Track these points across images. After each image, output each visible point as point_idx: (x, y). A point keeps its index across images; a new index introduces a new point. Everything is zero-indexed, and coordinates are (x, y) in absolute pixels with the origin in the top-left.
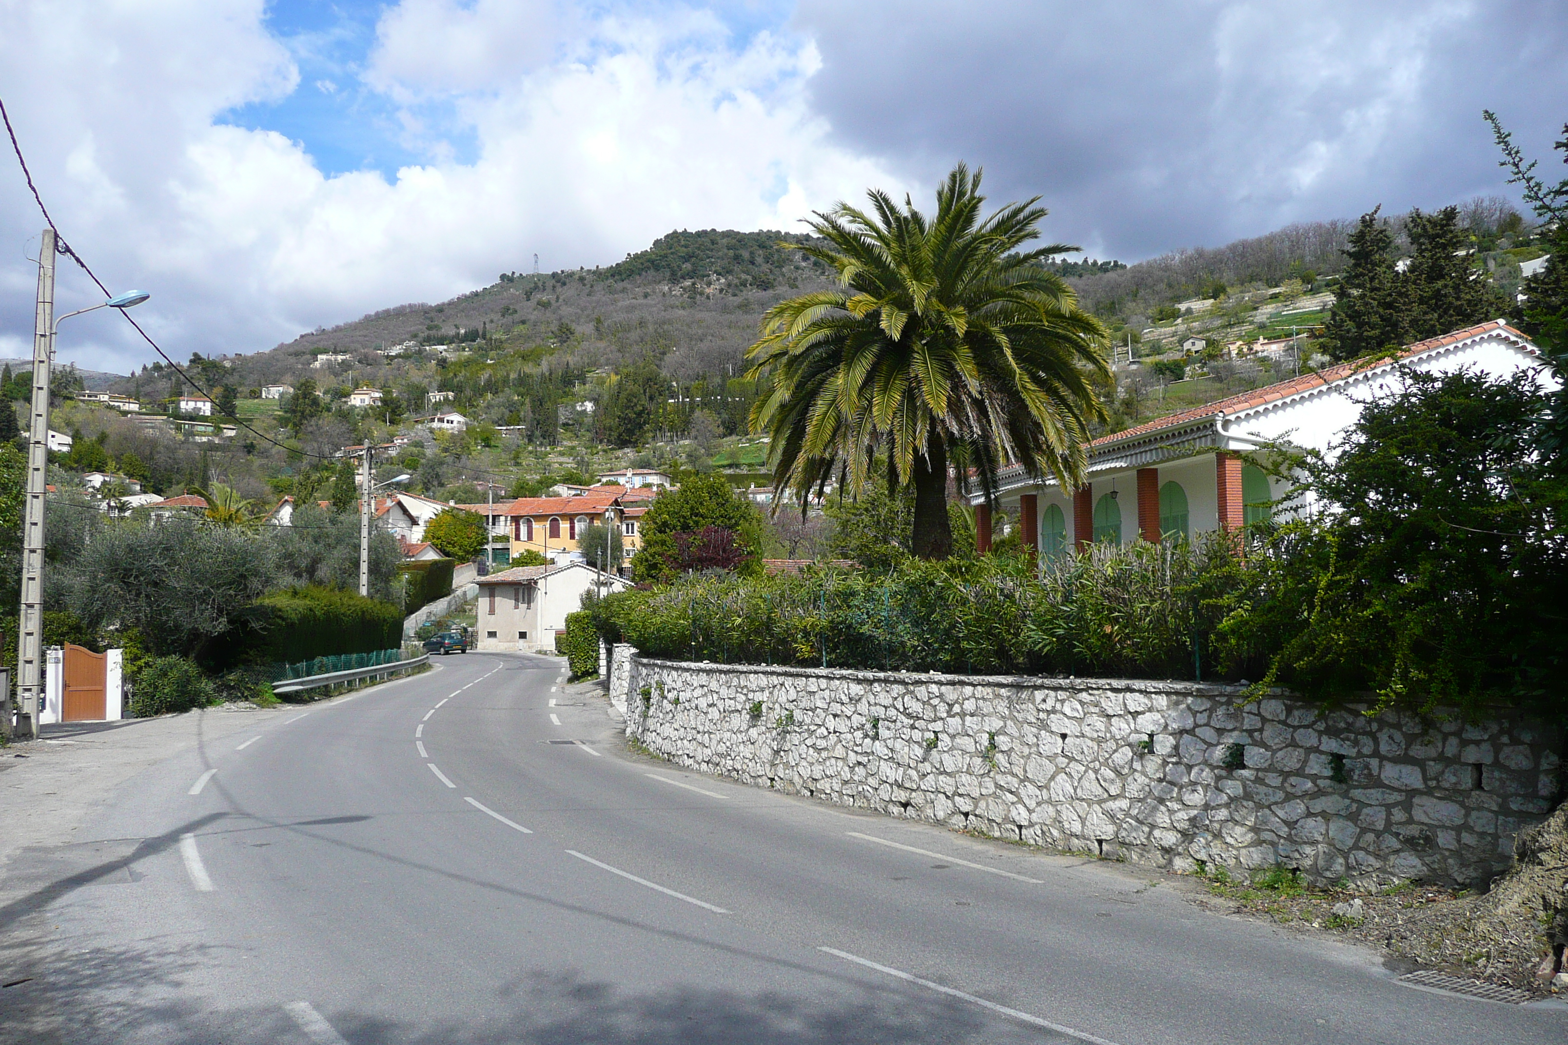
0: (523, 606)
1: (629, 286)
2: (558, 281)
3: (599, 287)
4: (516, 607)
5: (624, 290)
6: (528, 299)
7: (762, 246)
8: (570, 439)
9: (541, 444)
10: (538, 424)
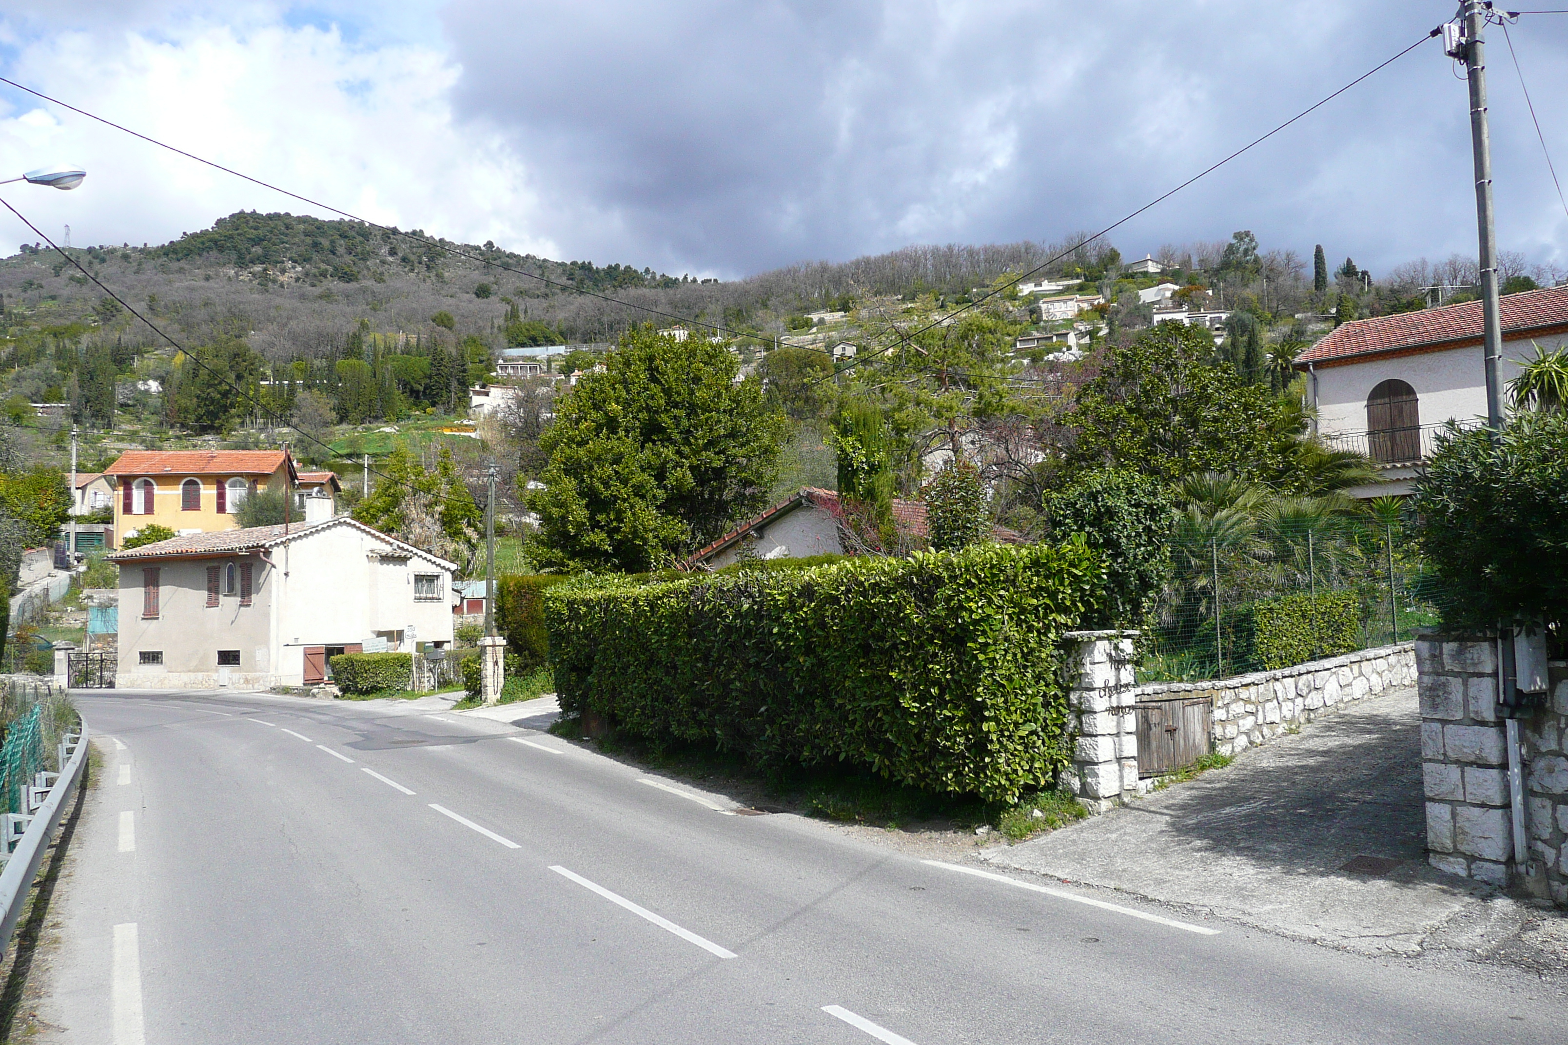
0: (229, 603)
2: (95, 258)
3: (149, 265)
4: (212, 603)
6: (57, 275)
7: (344, 236)
8: (130, 422)
9: (93, 426)
10: (88, 401)
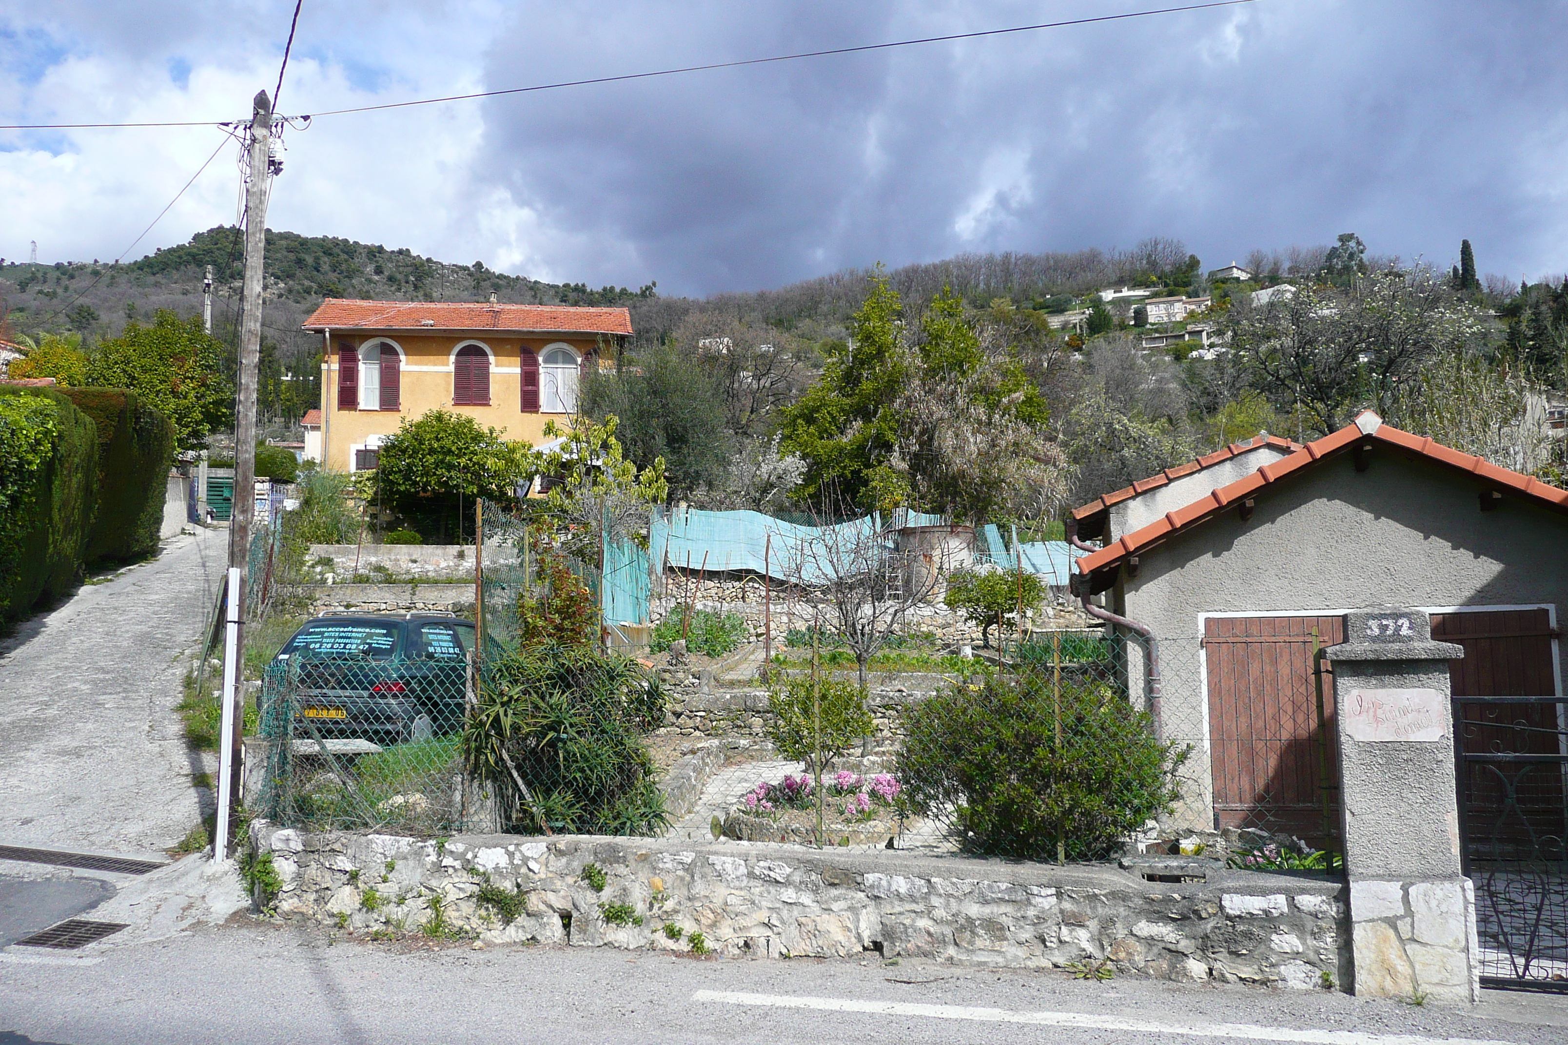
1: (163, 281)
3: (123, 279)
5: (157, 285)
6: (23, 290)
7: (328, 253)
